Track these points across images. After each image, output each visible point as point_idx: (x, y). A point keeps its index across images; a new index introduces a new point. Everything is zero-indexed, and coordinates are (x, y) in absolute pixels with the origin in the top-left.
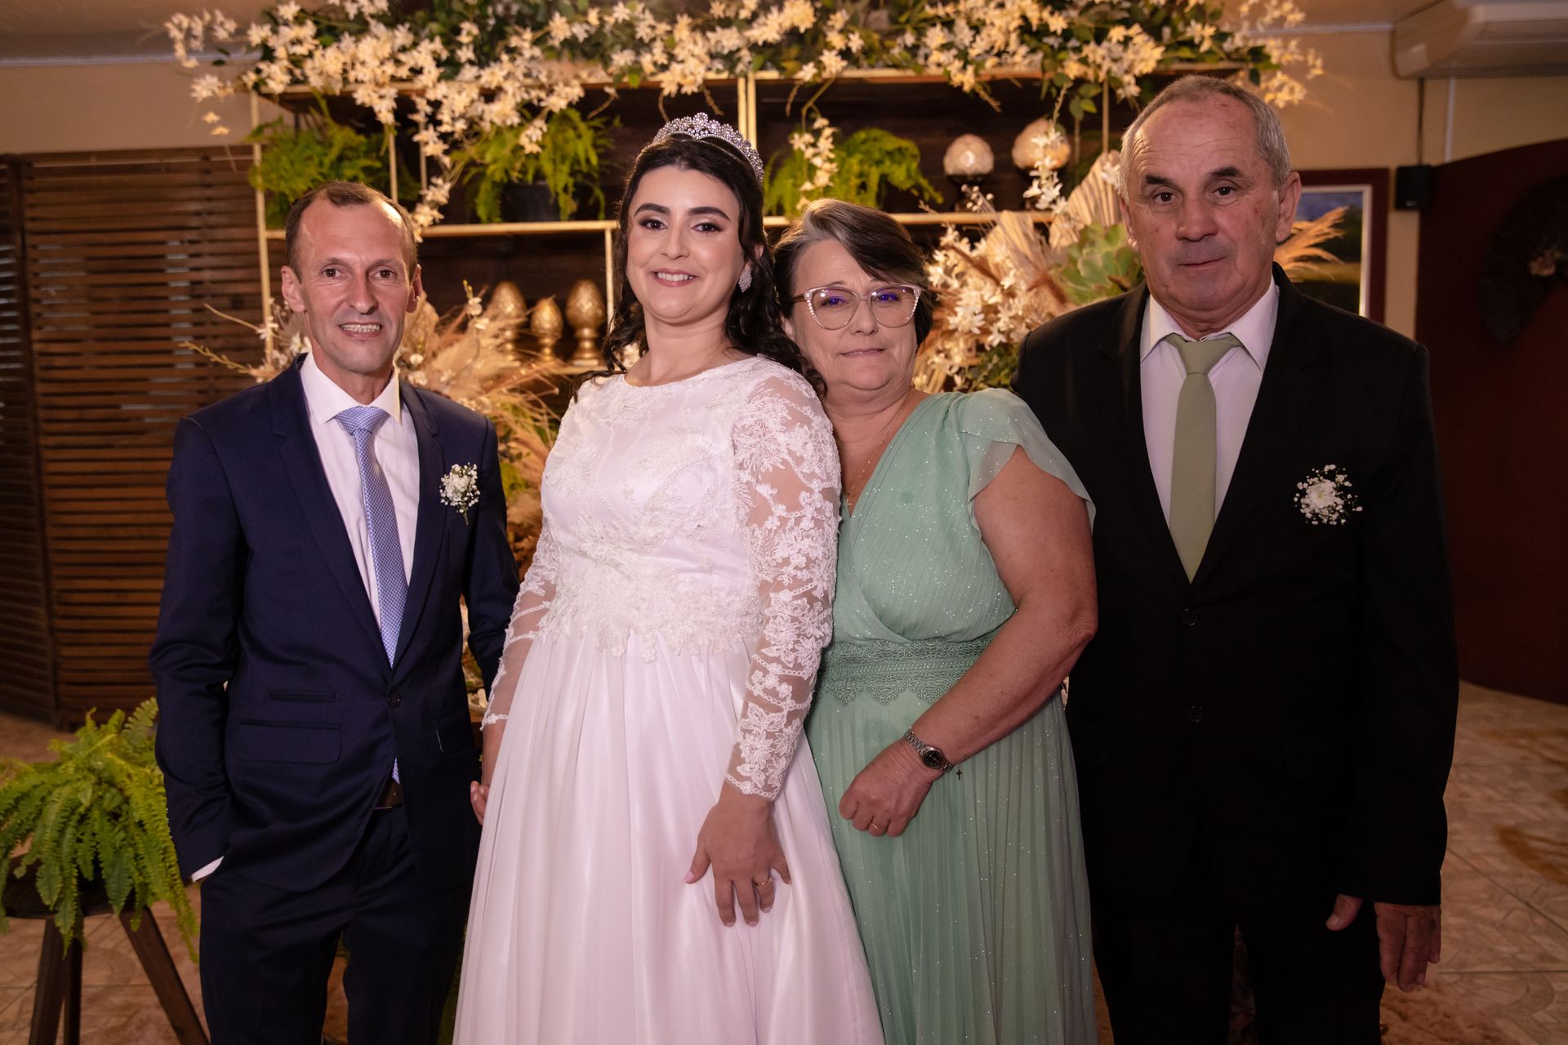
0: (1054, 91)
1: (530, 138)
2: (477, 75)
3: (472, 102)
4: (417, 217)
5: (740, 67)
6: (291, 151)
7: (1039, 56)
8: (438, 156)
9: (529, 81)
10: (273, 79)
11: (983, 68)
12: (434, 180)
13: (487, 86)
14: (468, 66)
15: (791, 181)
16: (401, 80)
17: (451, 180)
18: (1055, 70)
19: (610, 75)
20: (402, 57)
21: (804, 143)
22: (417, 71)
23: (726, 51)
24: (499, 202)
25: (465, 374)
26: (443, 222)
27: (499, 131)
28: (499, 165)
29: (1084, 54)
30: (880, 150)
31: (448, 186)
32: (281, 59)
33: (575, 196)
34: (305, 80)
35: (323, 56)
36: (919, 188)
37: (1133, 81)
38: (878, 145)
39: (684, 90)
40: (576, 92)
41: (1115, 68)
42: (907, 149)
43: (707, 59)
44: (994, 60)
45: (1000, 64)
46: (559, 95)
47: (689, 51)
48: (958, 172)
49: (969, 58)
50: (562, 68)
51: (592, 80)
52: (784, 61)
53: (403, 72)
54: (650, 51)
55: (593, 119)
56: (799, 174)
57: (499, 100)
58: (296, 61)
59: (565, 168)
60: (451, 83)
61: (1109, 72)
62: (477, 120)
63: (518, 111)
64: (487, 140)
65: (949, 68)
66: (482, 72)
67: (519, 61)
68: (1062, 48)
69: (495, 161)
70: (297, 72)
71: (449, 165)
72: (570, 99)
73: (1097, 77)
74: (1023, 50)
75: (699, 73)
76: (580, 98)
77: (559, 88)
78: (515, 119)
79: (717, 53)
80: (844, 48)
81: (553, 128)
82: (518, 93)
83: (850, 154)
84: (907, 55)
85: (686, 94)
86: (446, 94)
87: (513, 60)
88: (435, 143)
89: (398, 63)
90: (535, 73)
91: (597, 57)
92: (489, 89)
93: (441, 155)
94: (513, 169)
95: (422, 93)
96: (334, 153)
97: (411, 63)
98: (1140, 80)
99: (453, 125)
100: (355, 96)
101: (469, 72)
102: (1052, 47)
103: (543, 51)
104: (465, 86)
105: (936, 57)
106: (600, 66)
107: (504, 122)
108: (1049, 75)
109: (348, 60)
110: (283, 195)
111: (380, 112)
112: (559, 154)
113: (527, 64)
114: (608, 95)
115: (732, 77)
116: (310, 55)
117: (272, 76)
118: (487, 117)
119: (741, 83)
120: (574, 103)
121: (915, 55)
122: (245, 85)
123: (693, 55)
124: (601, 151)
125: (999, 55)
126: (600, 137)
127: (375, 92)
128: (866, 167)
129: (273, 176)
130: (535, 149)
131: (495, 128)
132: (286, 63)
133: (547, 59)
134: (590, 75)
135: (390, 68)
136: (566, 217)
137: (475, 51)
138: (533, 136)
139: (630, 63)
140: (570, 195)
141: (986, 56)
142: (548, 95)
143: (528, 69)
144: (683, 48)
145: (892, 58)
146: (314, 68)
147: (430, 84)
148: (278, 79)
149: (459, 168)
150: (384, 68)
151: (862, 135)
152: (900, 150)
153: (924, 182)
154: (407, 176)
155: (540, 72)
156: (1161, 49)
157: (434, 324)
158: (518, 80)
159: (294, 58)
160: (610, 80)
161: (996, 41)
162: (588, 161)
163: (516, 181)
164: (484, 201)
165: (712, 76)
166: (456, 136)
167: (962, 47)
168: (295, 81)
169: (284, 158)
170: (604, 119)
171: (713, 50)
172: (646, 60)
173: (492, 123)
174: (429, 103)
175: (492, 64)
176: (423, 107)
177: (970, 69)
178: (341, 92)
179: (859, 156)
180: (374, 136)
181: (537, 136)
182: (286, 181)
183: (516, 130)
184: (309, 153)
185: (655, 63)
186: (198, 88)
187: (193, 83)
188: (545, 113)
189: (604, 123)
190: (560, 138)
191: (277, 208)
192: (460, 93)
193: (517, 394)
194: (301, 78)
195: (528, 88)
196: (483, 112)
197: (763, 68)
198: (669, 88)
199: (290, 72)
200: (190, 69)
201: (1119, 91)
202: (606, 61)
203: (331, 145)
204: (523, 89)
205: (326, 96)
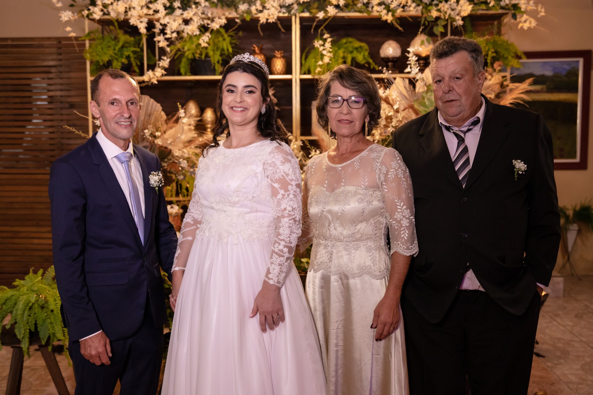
0: (426, 23)
1: (203, 40)
2: (182, 13)
3: (180, 24)
4: (156, 73)
5: (293, 11)
6: (102, 43)
7: (421, 7)
8: (164, 47)
9: (203, 16)
10: (95, 13)
11: (396, 12)
12: (163, 57)
13: (186, 18)
14: (178, 10)
15: (314, 60)
16: (150, 15)
17: (170, 58)
18: (427, 13)
19: (238, 14)
20: (150, 6)
21: (319, 44)
22: (156, 12)
23: (287, 5)
24: (190, 66)
25: (177, 140)
26: (166, 75)
27: (191, 37)
28: (190, 52)
29: (439, 7)
30: (352, 47)
31: (169, 60)
32: (99, 5)
33: (222, 65)
34: (109, 14)
35: (117, 4)
36: (369, 63)
37: (460, 19)
38: (351, 45)
39: (269, 21)
40: (223, 21)
41: (452, 13)
42: (363, 47)
43: (279, 8)
44: (401, 9)
45: (404, 11)
46: (216, 23)
47: (271, 5)
48: (386, 56)
49: (390, 9)
50: (217, 11)
51: (230, 16)
52: (312, 9)
53: (151, 12)
54: (255, 5)
55: (230, 32)
56: (317, 57)
57: (191, 24)
58: (105, 6)
59: (218, 53)
60: (170, 16)
61: (450, 15)
62: (181, 32)
63: (199, 29)
64: (185, 41)
65: (381, 14)
66: (184, 13)
67: (200, 8)
68: (431, 4)
69: (189, 50)
70: (105, 10)
71: (169, 51)
72: (221, 24)
73: (445, 17)
74: (414, 5)
75: (275, 14)
76: (225, 24)
77: (216, 20)
78: (198, 33)
79: (283, 5)
80: (337, 4)
81: (213, 36)
82: (199, 21)
83: (339, 49)
84: (364, 7)
85: (270, 22)
86: (168, 22)
87: (197, 7)
88: (163, 41)
89: (148, 8)
90: (206, 13)
91: (232, 7)
92: (187, 19)
93: (166, 47)
94: (196, 53)
95: (158, 20)
96: (120, 44)
97: (154, 8)
98: (463, 19)
99: (171, 35)
100: (130, 21)
101: (178, 12)
102: (426, 4)
103: (210, 4)
104: (177, 18)
105: (376, 8)
106: (234, 10)
107: (193, 33)
108: (425, 15)
109: (128, 7)
110: (98, 62)
111: (140, 28)
112: (216, 47)
113: (202, 9)
114: (237, 23)
115: (290, 15)
116: (112, 4)
117: (95, 12)
118: (186, 31)
119: (293, 18)
120: (223, 26)
121: (368, 7)
122: (83, 16)
123: (273, 7)
124: (233, 45)
125: (403, 7)
126: (233, 40)
127: (138, 19)
128: (346, 54)
129: (94, 54)
130: (206, 45)
131: (189, 36)
132: (101, 7)
133: (211, 7)
134: (229, 14)
135: (145, 11)
136: (218, 74)
137: (181, 3)
138: (205, 39)
139: (246, 9)
140: (220, 65)
141: (398, 7)
142: (211, 22)
143: (203, 11)
144: (269, 3)
145: (358, 7)
146: (113, 9)
147: (162, 17)
148: (97, 14)
149: (173, 52)
150: (143, 10)
151: (344, 41)
152: (361, 47)
153: (371, 61)
154: (151, 54)
155: (208, 12)
156: (471, 6)
157: (165, 120)
158: (199, 16)
159: (104, 5)
160: (238, 16)
161: (402, 1)
162: (228, 50)
163: (197, 58)
164: (184, 66)
165: (281, 15)
166: (173, 39)
167: (387, 4)
168: (104, 14)
169: (99, 47)
170: (235, 32)
171: (282, 4)
172: (253, 8)
173: (188, 34)
174: (161, 24)
175: (188, 9)
176: (158, 26)
177: (390, 14)
178: (124, 19)
179: (343, 50)
180: (137, 38)
181: (207, 40)
182: (100, 56)
183: (198, 37)
184: (109, 44)
185: (257, 10)
186: (63, 16)
187: (60, 13)
188: (210, 30)
189: (235, 34)
190: (216, 40)
191: (95, 67)
192: (174, 20)
193: (198, 149)
194: (107, 13)
195: (203, 19)
196: (184, 29)
197: (303, 12)
198: (263, 20)
199: (102, 10)
200: (59, 7)
201: (455, 23)
202: (236, 8)
203: (119, 42)
204: (201, 20)
205: (117, 20)
